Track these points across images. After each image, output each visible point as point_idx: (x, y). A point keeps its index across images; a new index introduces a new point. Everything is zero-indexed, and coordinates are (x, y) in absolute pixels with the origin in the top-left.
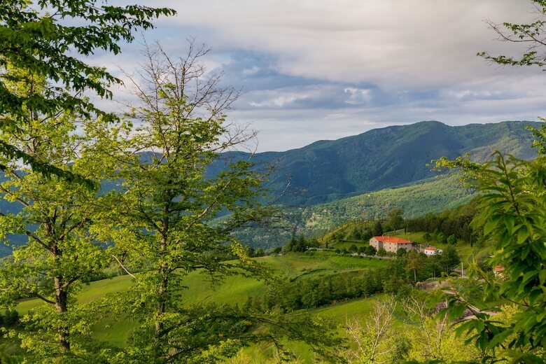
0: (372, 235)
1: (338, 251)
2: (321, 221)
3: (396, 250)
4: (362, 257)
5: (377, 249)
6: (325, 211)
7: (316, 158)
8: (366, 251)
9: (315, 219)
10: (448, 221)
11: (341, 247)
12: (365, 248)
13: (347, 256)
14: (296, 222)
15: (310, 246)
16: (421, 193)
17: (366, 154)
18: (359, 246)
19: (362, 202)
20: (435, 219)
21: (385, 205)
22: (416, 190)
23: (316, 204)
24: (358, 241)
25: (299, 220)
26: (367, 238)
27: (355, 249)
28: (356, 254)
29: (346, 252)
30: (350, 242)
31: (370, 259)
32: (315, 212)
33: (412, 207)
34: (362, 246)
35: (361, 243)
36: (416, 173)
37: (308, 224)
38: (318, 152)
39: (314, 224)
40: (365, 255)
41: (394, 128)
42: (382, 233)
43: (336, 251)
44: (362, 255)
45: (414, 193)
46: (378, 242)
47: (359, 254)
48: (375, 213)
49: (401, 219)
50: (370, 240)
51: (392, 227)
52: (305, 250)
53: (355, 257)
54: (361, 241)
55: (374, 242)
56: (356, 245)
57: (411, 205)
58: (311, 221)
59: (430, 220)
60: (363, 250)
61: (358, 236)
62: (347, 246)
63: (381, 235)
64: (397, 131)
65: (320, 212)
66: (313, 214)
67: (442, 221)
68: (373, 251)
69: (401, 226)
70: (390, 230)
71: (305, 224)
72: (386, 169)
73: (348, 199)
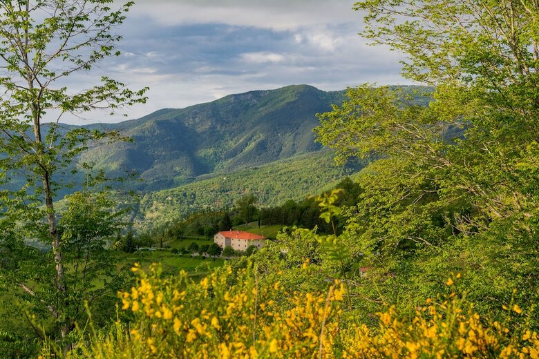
0: (218, 229)
1: (175, 251)
2: (165, 212)
3: (247, 248)
4: (204, 258)
5: (224, 247)
6: (170, 198)
7: (158, 131)
8: (209, 250)
9: (157, 209)
10: (310, 211)
11: (179, 246)
12: (208, 246)
13: (186, 257)
14: (133, 213)
15: (140, 245)
16: (289, 175)
17: (222, 125)
18: (200, 244)
19: (217, 187)
20: (294, 208)
21: (244, 190)
22: (282, 171)
23: (158, 189)
24: (201, 237)
25: (137, 212)
26: (212, 234)
27: (195, 247)
28: (197, 254)
29: (185, 252)
30: (191, 239)
31: (215, 259)
32: (157, 200)
33: (278, 192)
34: (205, 243)
35: (204, 240)
36: (284, 149)
37: (148, 215)
38: (160, 124)
39: (156, 214)
40: (208, 255)
41: (256, 94)
42: (231, 227)
43: (172, 252)
44: (204, 255)
45: (281, 174)
46: (224, 238)
47: (201, 253)
48: (232, 200)
49: (254, 209)
50: (215, 237)
51: (244, 219)
52: (133, 251)
53: (196, 257)
54: (204, 237)
55: (220, 239)
56: (198, 243)
57: (277, 189)
58: (152, 211)
59: (289, 210)
60: (205, 249)
61: (201, 232)
62: (186, 244)
63: (229, 230)
64: (260, 97)
65: (164, 200)
66: (155, 202)
67: (302, 211)
68: (217, 250)
69: (256, 217)
70: (241, 223)
71: (144, 215)
72: (246, 145)
73: (198, 183)
